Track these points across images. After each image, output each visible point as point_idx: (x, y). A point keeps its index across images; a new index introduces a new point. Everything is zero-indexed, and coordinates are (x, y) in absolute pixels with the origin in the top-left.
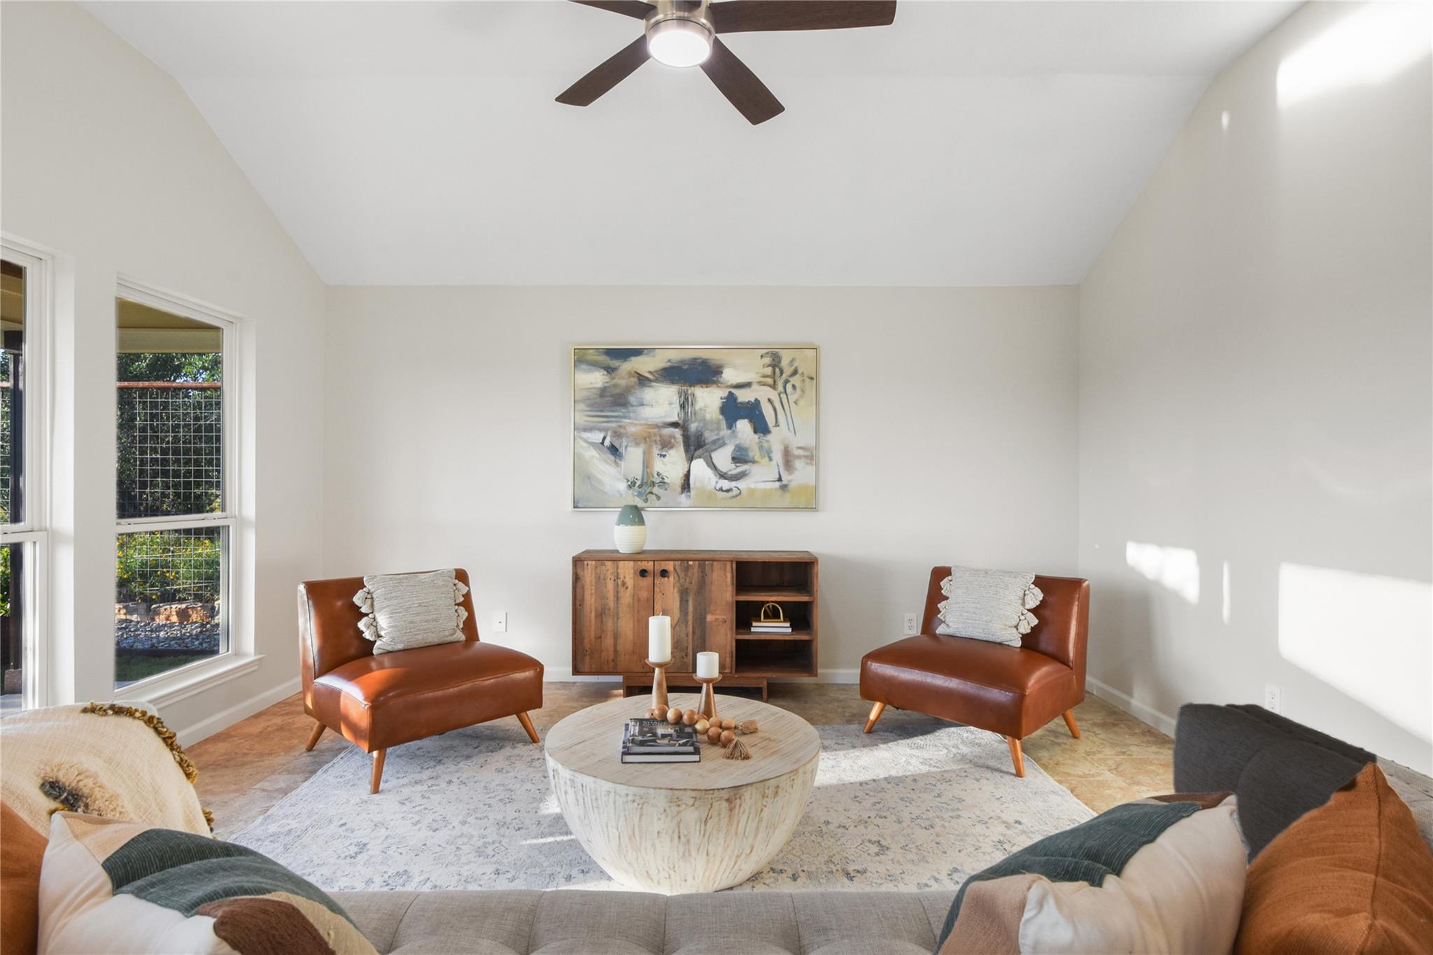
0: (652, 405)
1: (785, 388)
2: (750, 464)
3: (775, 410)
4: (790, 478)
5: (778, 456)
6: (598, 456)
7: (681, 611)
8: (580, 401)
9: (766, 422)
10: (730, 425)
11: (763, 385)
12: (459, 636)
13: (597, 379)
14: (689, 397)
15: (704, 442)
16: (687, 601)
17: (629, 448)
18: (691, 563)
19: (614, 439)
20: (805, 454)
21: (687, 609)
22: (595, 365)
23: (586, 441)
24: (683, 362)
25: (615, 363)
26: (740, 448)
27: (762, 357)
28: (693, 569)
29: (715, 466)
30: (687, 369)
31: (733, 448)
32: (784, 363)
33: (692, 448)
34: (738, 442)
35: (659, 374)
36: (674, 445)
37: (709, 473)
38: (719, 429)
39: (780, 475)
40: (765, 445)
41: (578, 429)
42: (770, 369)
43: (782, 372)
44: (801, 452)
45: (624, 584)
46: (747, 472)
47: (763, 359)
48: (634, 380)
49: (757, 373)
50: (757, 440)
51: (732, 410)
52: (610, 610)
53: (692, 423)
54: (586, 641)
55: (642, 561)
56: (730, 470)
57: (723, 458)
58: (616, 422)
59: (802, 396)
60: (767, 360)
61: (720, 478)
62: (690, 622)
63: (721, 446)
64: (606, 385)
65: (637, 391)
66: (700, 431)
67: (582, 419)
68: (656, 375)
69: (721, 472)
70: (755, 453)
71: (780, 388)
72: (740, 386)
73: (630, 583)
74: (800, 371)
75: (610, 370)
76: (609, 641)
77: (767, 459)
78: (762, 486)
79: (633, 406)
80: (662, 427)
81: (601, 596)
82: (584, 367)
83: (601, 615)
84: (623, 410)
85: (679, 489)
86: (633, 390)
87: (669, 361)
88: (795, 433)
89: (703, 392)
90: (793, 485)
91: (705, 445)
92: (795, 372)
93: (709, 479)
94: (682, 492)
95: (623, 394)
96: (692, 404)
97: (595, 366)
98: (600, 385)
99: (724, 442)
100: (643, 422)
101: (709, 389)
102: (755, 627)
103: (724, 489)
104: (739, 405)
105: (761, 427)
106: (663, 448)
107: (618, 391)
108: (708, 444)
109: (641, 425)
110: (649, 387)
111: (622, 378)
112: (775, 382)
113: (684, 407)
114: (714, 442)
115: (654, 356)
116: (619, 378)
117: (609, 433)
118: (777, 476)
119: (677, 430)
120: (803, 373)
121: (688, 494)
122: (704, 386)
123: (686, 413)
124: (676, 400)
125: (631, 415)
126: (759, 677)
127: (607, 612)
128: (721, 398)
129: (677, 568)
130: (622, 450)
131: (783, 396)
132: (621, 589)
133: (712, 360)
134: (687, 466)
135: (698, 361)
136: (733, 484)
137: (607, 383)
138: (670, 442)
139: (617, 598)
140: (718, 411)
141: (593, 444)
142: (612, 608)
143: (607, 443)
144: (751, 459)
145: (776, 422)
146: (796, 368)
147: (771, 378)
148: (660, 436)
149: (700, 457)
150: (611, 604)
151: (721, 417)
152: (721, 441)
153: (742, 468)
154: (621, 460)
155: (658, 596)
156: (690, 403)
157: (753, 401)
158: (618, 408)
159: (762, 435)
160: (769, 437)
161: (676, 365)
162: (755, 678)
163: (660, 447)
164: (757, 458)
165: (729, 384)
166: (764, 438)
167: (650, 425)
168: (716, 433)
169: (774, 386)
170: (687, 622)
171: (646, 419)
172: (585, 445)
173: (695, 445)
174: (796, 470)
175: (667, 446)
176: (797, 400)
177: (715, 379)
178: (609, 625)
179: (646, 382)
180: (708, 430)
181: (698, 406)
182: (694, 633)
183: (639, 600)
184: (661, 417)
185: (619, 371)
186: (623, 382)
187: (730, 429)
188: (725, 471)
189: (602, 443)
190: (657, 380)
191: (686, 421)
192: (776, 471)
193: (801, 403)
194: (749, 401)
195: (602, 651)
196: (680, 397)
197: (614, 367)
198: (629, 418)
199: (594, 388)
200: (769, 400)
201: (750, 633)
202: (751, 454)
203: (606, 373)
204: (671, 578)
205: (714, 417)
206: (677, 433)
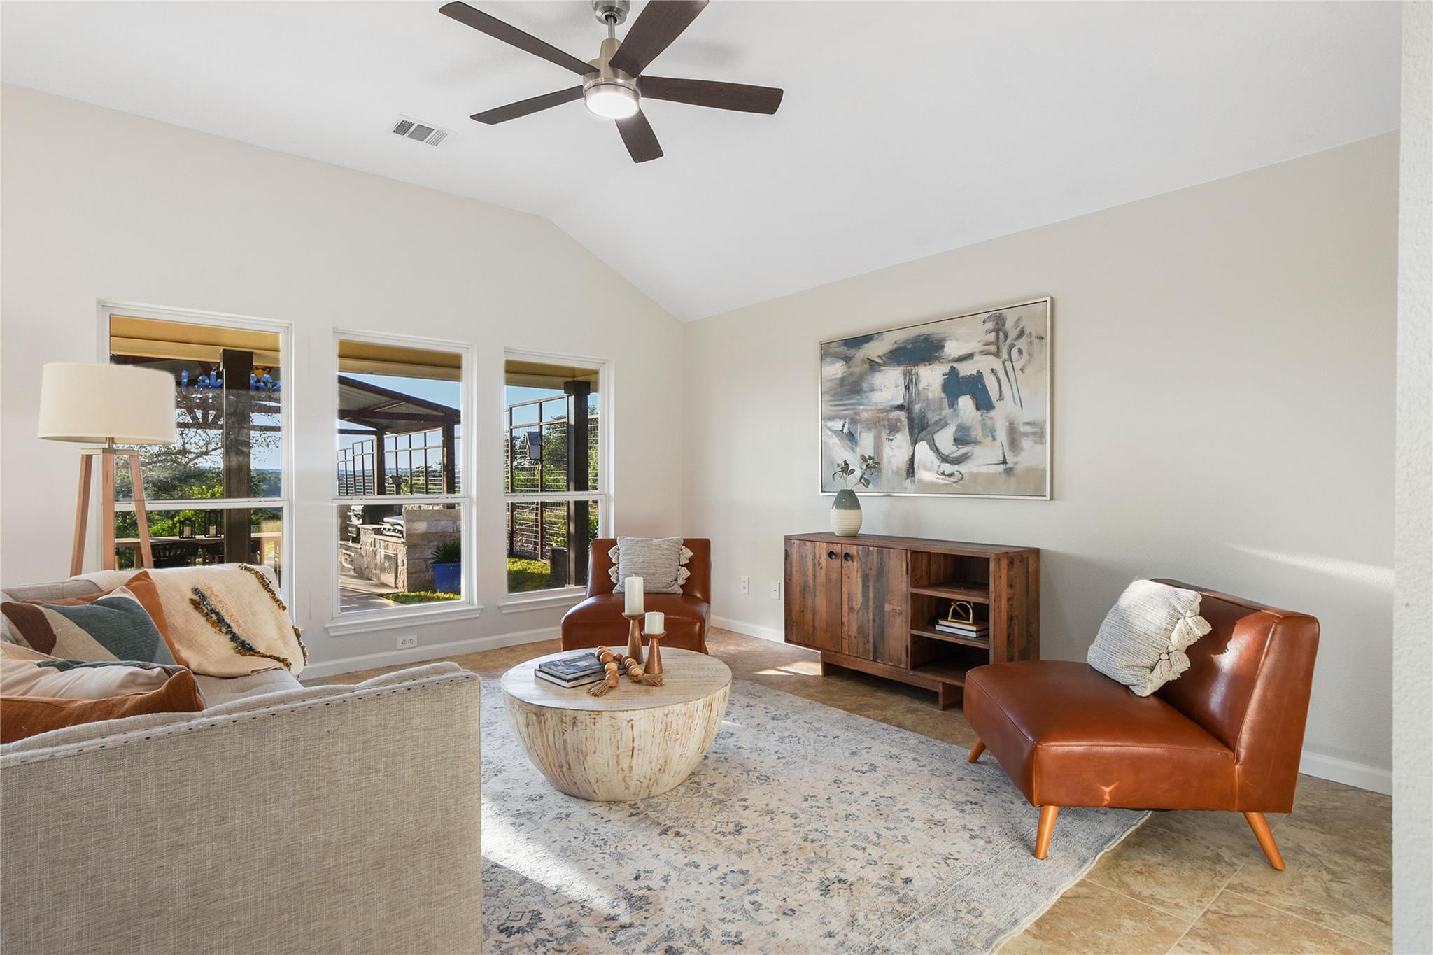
0: (881, 390)
1: (1010, 354)
2: (973, 445)
3: (999, 381)
4: (1015, 460)
5: (1002, 435)
6: (838, 442)
7: (863, 597)
8: (826, 392)
9: (989, 395)
10: (952, 404)
11: (986, 354)
12: (676, 589)
13: (836, 370)
14: (914, 377)
15: (927, 423)
16: (868, 586)
17: (862, 434)
18: (871, 548)
19: (851, 426)
20: (1034, 430)
21: (868, 596)
22: (836, 356)
23: (829, 429)
24: (907, 341)
25: (851, 352)
26: (962, 427)
27: (984, 322)
28: (873, 555)
29: (937, 449)
30: (911, 348)
31: (955, 428)
32: (1009, 324)
33: (916, 430)
34: (960, 421)
35: (886, 358)
36: (900, 428)
37: (931, 456)
38: (941, 409)
39: (1004, 456)
40: (989, 422)
41: (824, 419)
42: (993, 334)
43: (1006, 337)
44: (1028, 429)
45: (819, 564)
46: (969, 455)
47: (986, 324)
48: (867, 366)
49: (979, 341)
50: (980, 418)
51: (955, 386)
52: (809, 587)
53: (915, 404)
54: (794, 613)
55: (832, 543)
56: (952, 453)
57: (945, 440)
58: (852, 409)
59: (1029, 362)
60: (990, 325)
61: (942, 462)
62: (871, 609)
63: (943, 427)
64: (844, 374)
65: (869, 377)
66: (923, 412)
67: (828, 410)
68: (885, 359)
69: (944, 455)
70: (977, 433)
71: (1005, 355)
72: (962, 359)
73: (824, 564)
74: (1027, 331)
75: (847, 359)
76: (809, 616)
77: (990, 438)
78: (985, 469)
79: (865, 392)
80: (890, 411)
81: (804, 574)
82: (828, 359)
83: (804, 590)
84: (858, 397)
85: (905, 474)
86: (865, 377)
87: (896, 342)
88: (1021, 406)
89: (926, 371)
90: (1019, 467)
91: (928, 427)
92: (1022, 334)
93: (932, 462)
94: (908, 477)
95: (857, 382)
96: (916, 384)
97: (836, 358)
98: (839, 375)
99: (946, 422)
100: (873, 407)
101: (932, 366)
102: (940, 625)
103: (946, 473)
104: (961, 380)
105: (984, 403)
106: (890, 432)
107: (853, 379)
108: (931, 425)
109: (871, 410)
110: (879, 371)
111: (857, 366)
112: (998, 349)
113: (909, 388)
114: (937, 423)
115: (882, 340)
116: (855, 367)
117: (847, 421)
118: (1002, 458)
119: (903, 412)
120: (1030, 333)
121: (913, 479)
122: (927, 363)
123: (910, 395)
124: (901, 382)
125: (865, 401)
126: (934, 681)
127: (807, 588)
128: (943, 375)
129: (859, 552)
130: (857, 436)
131: (1008, 364)
132: (818, 569)
133: (933, 334)
134: (912, 450)
135: (921, 338)
136: (955, 468)
137: (845, 372)
138: (897, 425)
139: (815, 577)
140: (940, 389)
141: (835, 432)
142: (811, 585)
143: (846, 430)
144: (973, 440)
145: (1000, 396)
146: (1023, 328)
147: (994, 344)
148: (888, 421)
149: (923, 440)
150: (811, 582)
151: (943, 395)
152: (943, 422)
153: (965, 450)
154: (856, 446)
155: (844, 579)
156: (914, 383)
157: (975, 373)
158: (854, 395)
159: (985, 411)
160: (993, 413)
161: (901, 346)
162: (931, 680)
163: (888, 431)
164: (979, 438)
165: (951, 358)
166: (987, 415)
167: (879, 410)
168: (938, 412)
169: (997, 354)
170: (869, 608)
171: (876, 404)
172: (830, 433)
173: (920, 428)
174: (1022, 450)
175: (894, 430)
176: (1024, 367)
177: (937, 354)
178: (809, 601)
179: (876, 367)
180: (930, 410)
181: (922, 385)
182: (874, 620)
183: (830, 580)
184: (889, 401)
185: (855, 359)
186: (857, 370)
187: (952, 407)
188: (947, 454)
189: (842, 431)
190: (885, 364)
191: (910, 402)
192: (1001, 452)
193: (1029, 370)
194: (971, 374)
195: (804, 624)
196: (905, 378)
197: (851, 356)
198: (863, 405)
199: (836, 379)
200: (993, 371)
201: (935, 631)
202: (973, 434)
203: (844, 363)
204: (855, 563)
205: (936, 396)
206: (902, 415)
